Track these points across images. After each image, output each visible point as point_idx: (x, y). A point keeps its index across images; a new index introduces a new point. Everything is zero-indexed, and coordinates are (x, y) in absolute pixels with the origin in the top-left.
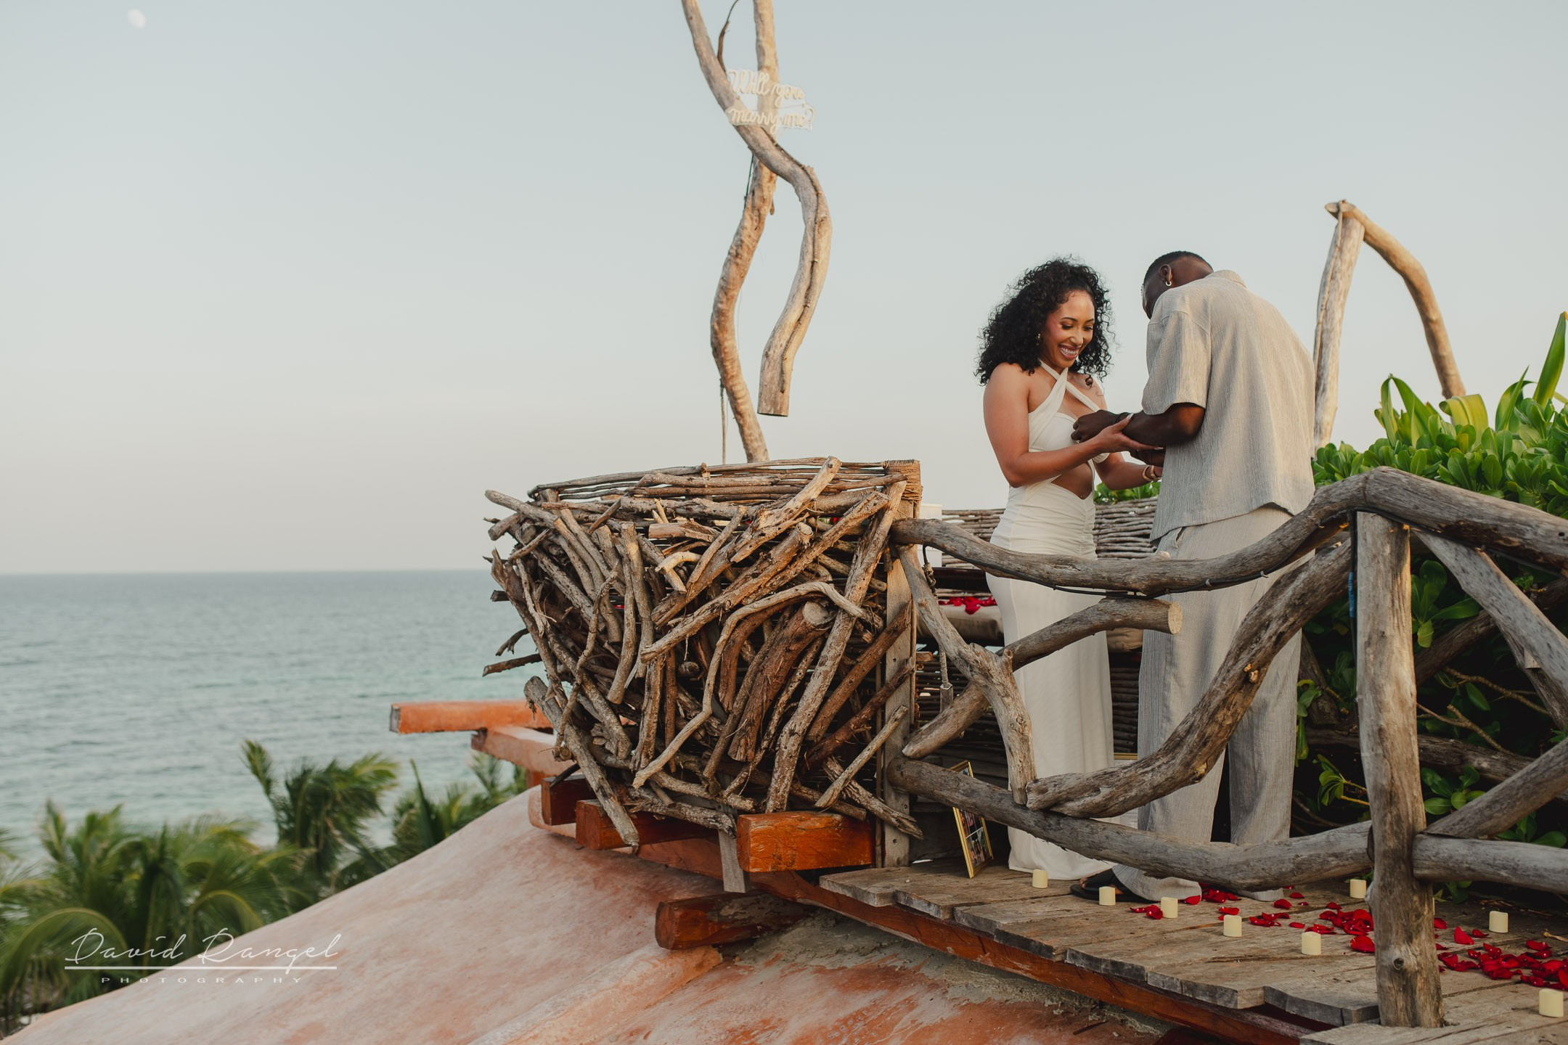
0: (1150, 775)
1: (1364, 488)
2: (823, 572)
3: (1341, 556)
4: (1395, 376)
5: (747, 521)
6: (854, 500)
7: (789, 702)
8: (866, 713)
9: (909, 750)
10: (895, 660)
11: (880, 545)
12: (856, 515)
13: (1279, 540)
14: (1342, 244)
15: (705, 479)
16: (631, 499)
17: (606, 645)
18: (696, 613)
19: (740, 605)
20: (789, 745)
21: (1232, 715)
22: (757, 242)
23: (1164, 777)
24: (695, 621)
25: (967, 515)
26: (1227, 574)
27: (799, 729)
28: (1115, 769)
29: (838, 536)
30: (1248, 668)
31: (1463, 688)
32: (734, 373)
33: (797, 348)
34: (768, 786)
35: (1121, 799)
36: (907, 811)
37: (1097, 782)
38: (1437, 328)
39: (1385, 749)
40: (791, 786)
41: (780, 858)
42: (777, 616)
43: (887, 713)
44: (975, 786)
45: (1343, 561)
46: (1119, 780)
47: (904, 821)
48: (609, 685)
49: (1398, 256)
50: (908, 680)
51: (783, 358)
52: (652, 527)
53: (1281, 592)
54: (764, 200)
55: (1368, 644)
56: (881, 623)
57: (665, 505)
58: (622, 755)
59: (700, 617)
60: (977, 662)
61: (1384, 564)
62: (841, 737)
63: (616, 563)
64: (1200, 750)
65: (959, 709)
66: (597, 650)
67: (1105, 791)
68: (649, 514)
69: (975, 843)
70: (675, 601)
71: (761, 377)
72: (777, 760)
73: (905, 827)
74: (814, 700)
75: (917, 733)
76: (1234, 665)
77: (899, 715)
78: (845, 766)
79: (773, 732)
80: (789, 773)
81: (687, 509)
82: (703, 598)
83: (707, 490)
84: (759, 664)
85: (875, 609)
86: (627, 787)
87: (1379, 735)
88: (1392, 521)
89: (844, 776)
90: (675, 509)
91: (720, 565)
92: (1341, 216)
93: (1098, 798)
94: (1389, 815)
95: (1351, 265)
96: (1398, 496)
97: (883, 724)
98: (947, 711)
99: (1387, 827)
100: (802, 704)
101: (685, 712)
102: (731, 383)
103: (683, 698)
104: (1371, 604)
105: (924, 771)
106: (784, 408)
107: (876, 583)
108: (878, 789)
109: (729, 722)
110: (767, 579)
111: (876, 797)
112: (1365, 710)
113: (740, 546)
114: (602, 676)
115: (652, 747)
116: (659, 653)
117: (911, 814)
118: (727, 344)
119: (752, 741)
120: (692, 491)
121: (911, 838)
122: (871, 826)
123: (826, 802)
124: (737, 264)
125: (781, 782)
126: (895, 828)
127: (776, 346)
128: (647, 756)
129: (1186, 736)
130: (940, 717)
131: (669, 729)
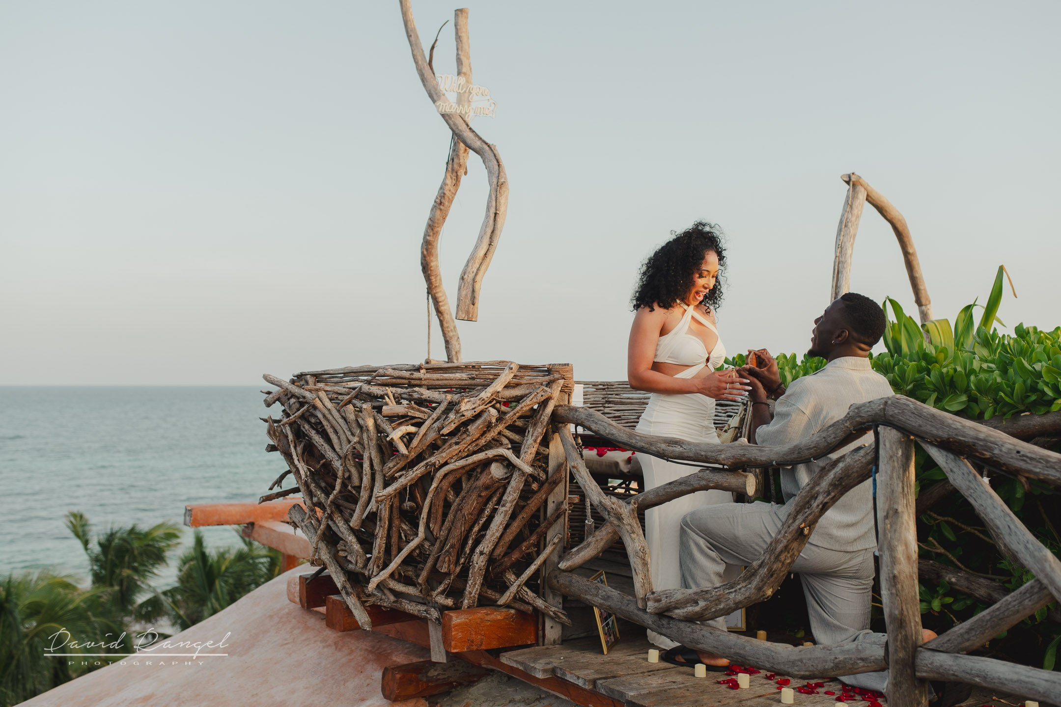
0: (734, 594)
1: (884, 409)
2: (505, 441)
3: (868, 454)
4: (891, 298)
5: (452, 406)
6: (527, 392)
7: (479, 531)
8: (533, 539)
9: (563, 565)
10: (554, 502)
11: (544, 424)
12: (529, 403)
13: (824, 438)
14: (852, 203)
15: (422, 374)
16: (369, 387)
17: (349, 488)
18: (415, 469)
19: (446, 463)
20: (479, 562)
21: (790, 557)
22: (455, 195)
23: (743, 597)
24: (414, 474)
25: (597, 385)
26: (788, 458)
27: (486, 551)
28: (709, 589)
29: (516, 417)
30: (803, 525)
31: (938, 525)
32: (437, 284)
33: (484, 274)
34: (464, 589)
35: (713, 610)
36: (561, 606)
37: (696, 597)
38: (913, 258)
39: (897, 590)
40: (480, 589)
41: (472, 642)
42: (472, 472)
43: (548, 539)
44: (610, 593)
45: (869, 457)
46: (712, 597)
47: (559, 614)
48: (351, 516)
49: (888, 211)
50: (563, 516)
51: (474, 281)
52: (384, 408)
53: (826, 475)
54: (460, 166)
55: (886, 517)
56: (544, 477)
57: (394, 392)
58: (360, 565)
59: (418, 472)
60: (613, 509)
61: (898, 462)
62: (515, 556)
63: (358, 431)
64: (768, 579)
65: (599, 538)
66: (343, 490)
67: (702, 604)
68: (382, 397)
69: (608, 629)
70: (400, 460)
71: (458, 294)
72: (470, 572)
73: (559, 618)
74: (497, 530)
75: (569, 554)
76: (793, 523)
77: (556, 540)
78: (518, 576)
79: (468, 552)
80: (479, 581)
81: (409, 395)
82: (420, 458)
83: (423, 382)
84: (459, 505)
85: (540, 467)
86: (363, 586)
87: (894, 580)
88: (903, 433)
89: (517, 583)
90: (400, 394)
91: (432, 435)
92: (851, 183)
93: (697, 609)
94: (900, 635)
95: (858, 217)
96: (908, 417)
97: (545, 547)
98: (590, 539)
99: (899, 643)
100: (489, 533)
101: (406, 536)
102: (434, 291)
103: (404, 527)
104: (889, 490)
105: (574, 581)
106: (474, 316)
107: (542, 449)
108: (541, 591)
109: (437, 545)
110: (466, 446)
111: (540, 597)
112: (884, 562)
113: (447, 423)
114: (346, 508)
115: (382, 560)
116: (388, 496)
117: (564, 608)
118: (432, 264)
119: (453, 559)
120: (413, 382)
121: (563, 626)
122: (536, 617)
123: (504, 601)
124: (441, 210)
125: (473, 587)
126: (552, 618)
127: (469, 272)
128: (378, 567)
129: (759, 569)
130: (585, 543)
131: (394, 549)
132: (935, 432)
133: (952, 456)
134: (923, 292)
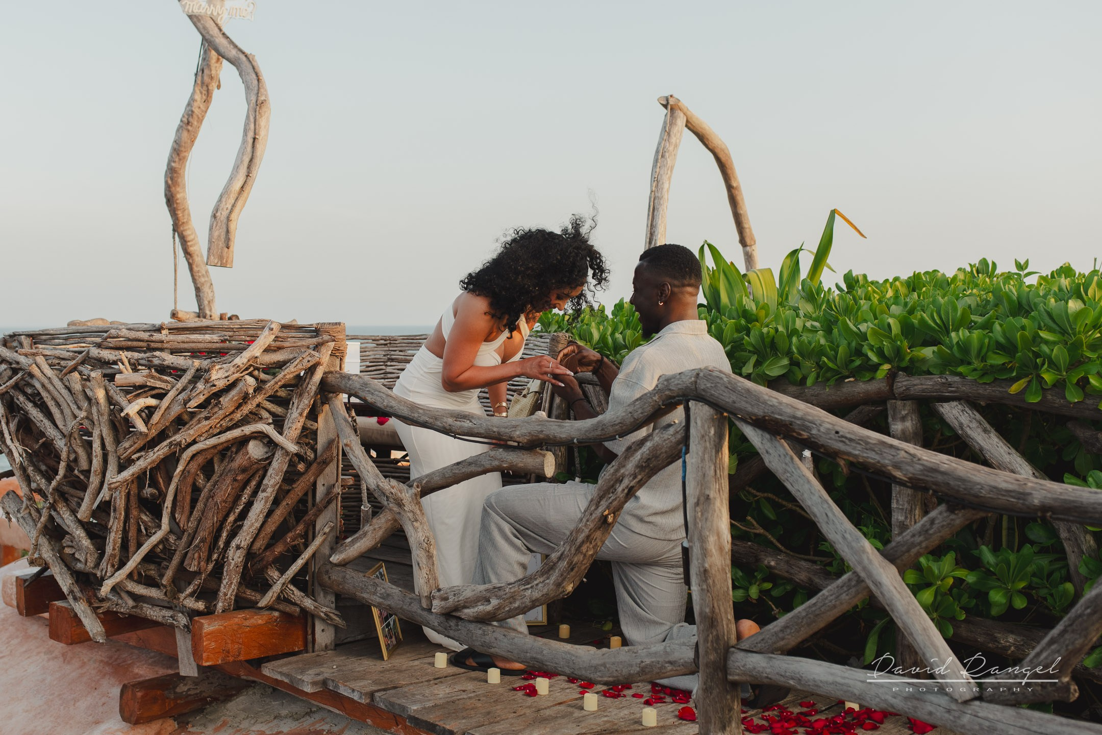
0: (530, 591)
1: (696, 382)
2: (265, 414)
3: (677, 432)
4: (709, 242)
5: (199, 375)
6: (291, 356)
7: (236, 521)
8: (300, 529)
9: (335, 559)
10: (324, 485)
11: (312, 394)
12: (293, 370)
13: (631, 413)
14: (670, 130)
15: (164, 335)
16: (99, 350)
17: (76, 472)
18: (156, 449)
19: (194, 442)
20: (235, 557)
21: (593, 547)
22: (206, 112)
23: (540, 594)
24: (156, 455)
26: (591, 435)
27: (244, 544)
28: (502, 585)
29: (277, 386)
30: (606, 513)
31: (758, 502)
32: (185, 220)
33: (241, 210)
34: (218, 590)
35: (507, 609)
36: (333, 606)
37: (488, 595)
38: (737, 192)
39: (708, 585)
40: (238, 589)
41: (228, 652)
42: (226, 452)
43: (317, 528)
44: (389, 591)
45: (679, 436)
46: (506, 594)
47: (331, 615)
48: (79, 505)
49: (710, 139)
50: (335, 501)
51: (228, 219)
52: (117, 376)
53: (632, 455)
54: (212, 78)
55: (697, 504)
56: (312, 456)
57: (129, 356)
58: (91, 564)
59: (160, 453)
60: (392, 493)
61: (710, 442)
62: (279, 549)
63: (85, 405)
64: (568, 574)
65: (376, 526)
66: (68, 474)
67: (494, 602)
68: (115, 363)
69: (389, 630)
70: (138, 439)
71: (210, 234)
72: (225, 569)
73: (331, 619)
74: (257, 520)
75: (342, 545)
76: (596, 509)
77: (327, 530)
78: (282, 572)
79: (222, 547)
80: (236, 579)
81: (148, 361)
82: (162, 436)
83: (165, 345)
84: (211, 491)
85: (307, 444)
86: (94, 589)
87: (705, 574)
88: (716, 410)
89: (282, 581)
90: (137, 360)
91: (176, 410)
92: (669, 107)
93: (489, 608)
94: (711, 636)
95: (676, 146)
96: (721, 392)
97: (314, 537)
98: (367, 528)
99: (709, 644)
100: (247, 523)
101: (146, 529)
102: (181, 228)
103: (144, 517)
104: (700, 473)
105: (348, 576)
106: (229, 261)
107: (309, 423)
108: (310, 589)
109: (185, 538)
110: (217, 421)
111: (308, 596)
112: (694, 554)
113: (194, 395)
114: (72, 496)
115: (117, 558)
116: (124, 482)
117: (337, 608)
118: (178, 196)
119: (204, 555)
120: (153, 345)
121: (336, 628)
122: (306, 619)
123: (266, 603)
124: (188, 131)
125: (229, 587)
126: (323, 620)
127: (223, 209)
128: (113, 566)
129: (558, 562)
130: (361, 532)
131: (132, 544)
132: (750, 409)
133: (767, 436)
134: (747, 230)
